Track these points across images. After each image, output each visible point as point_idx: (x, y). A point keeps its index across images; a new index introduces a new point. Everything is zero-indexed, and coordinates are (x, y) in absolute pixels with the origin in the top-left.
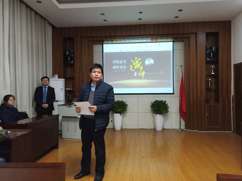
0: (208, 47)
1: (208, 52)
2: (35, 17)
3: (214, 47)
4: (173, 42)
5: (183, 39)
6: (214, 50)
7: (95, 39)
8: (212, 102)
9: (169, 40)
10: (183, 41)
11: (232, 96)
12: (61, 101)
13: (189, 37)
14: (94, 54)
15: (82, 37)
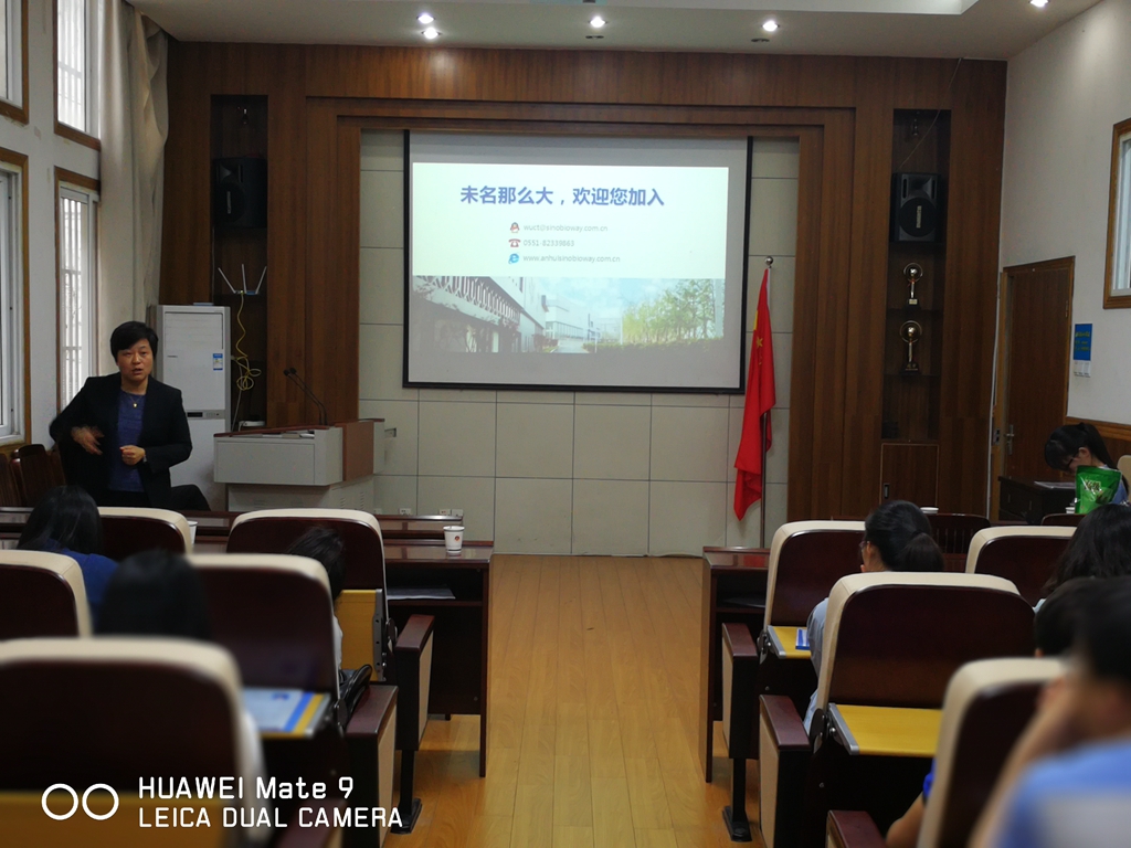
3: (929, 184)
4: (749, 139)
5: (794, 132)
7: (371, 109)
12: (215, 415)
13: (823, 126)
14: (364, 178)
15: (308, 97)
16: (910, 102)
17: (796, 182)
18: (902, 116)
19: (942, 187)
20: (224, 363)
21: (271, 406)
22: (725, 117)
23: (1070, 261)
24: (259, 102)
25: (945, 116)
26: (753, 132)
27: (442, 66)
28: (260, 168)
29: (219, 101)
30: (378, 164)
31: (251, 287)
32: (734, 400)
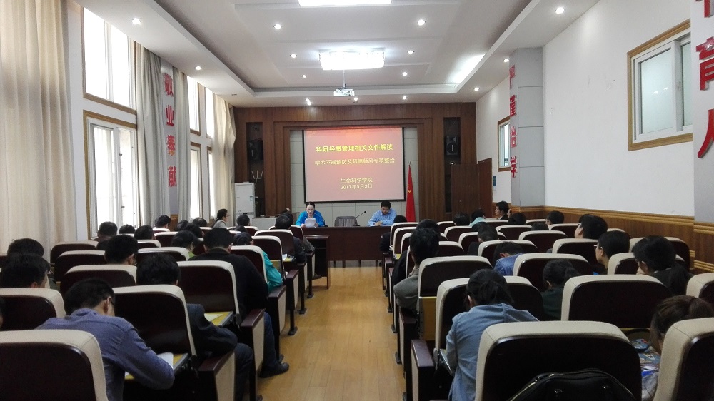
0: (447, 137)
1: (447, 144)
3: (455, 138)
5: (414, 125)
6: (455, 140)
7: (291, 125)
10: (416, 127)
12: (252, 213)
13: (423, 123)
14: (292, 144)
15: (274, 122)
16: (448, 115)
17: (417, 140)
18: (445, 119)
19: (459, 139)
20: (253, 199)
21: (266, 211)
22: (395, 122)
23: (491, 159)
24: (260, 124)
25: (459, 119)
26: (404, 126)
27: (313, 111)
28: (261, 142)
29: (249, 124)
30: (296, 139)
31: (259, 177)
32: (403, 203)
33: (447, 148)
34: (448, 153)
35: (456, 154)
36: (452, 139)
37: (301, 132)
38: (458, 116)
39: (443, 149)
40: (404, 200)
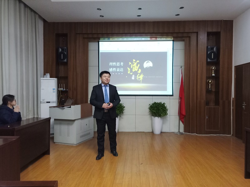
0: (209, 47)
1: (209, 52)
2: (25, 10)
3: (215, 48)
4: (173, 41)
5: (183, 38)
6: (215, 50)
7: (90, 36)
8: (212, 105)
9: (169, 39)
10: (184, 40)
11: (233, 98)
12: (53, 102)
14: (90, 52)
15: (77, 34)
16: (210, 30)
17: (183, 50)
25: (219, 33)
29: (57, 35)
32: (171, 97)
33: (209, 56)
34: (209, 60)
35: (215, 60)
36: (212, 49)
37: (98, 43)
38: (219, 31)
39: (206, 57)
40: (172, 95)
